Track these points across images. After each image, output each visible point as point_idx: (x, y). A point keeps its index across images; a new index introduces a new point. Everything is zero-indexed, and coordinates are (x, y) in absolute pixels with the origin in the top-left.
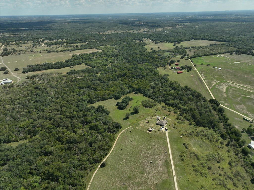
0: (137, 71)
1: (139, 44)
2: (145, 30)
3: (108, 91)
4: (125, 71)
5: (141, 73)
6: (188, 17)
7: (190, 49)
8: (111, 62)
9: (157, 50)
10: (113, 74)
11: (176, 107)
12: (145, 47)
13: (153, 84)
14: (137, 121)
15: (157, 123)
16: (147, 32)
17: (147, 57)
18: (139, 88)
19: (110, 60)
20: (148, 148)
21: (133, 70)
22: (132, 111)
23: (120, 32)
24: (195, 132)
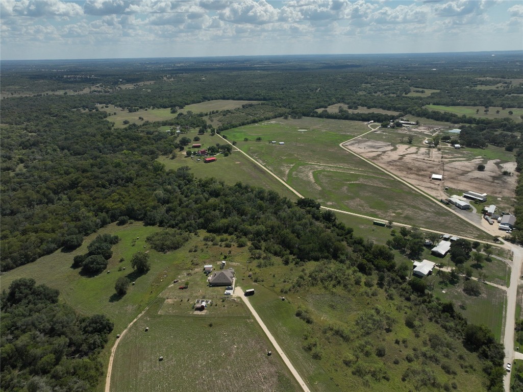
0: (109, 171)
1: (91, 115)
2: (93, 88)
3: (34, 234)
4: (74, 176)
5: (120, 173)
6: (179, 65)
7: (208, 116)
8: (22, 161)
9: (139, 123)
10: (40, 188)
11: (236, 233)
12: (109, 119)
13: (161, 192)
14: (154, 295)
15: (210, 283)
16: (99, 92)
17: (122, 138)
18: (128, 209)
19: (17, 157)
20: (216, 361)
21: (95, 169)
22: (130, 270)
23: (28, 96)
24: (305, 277)
